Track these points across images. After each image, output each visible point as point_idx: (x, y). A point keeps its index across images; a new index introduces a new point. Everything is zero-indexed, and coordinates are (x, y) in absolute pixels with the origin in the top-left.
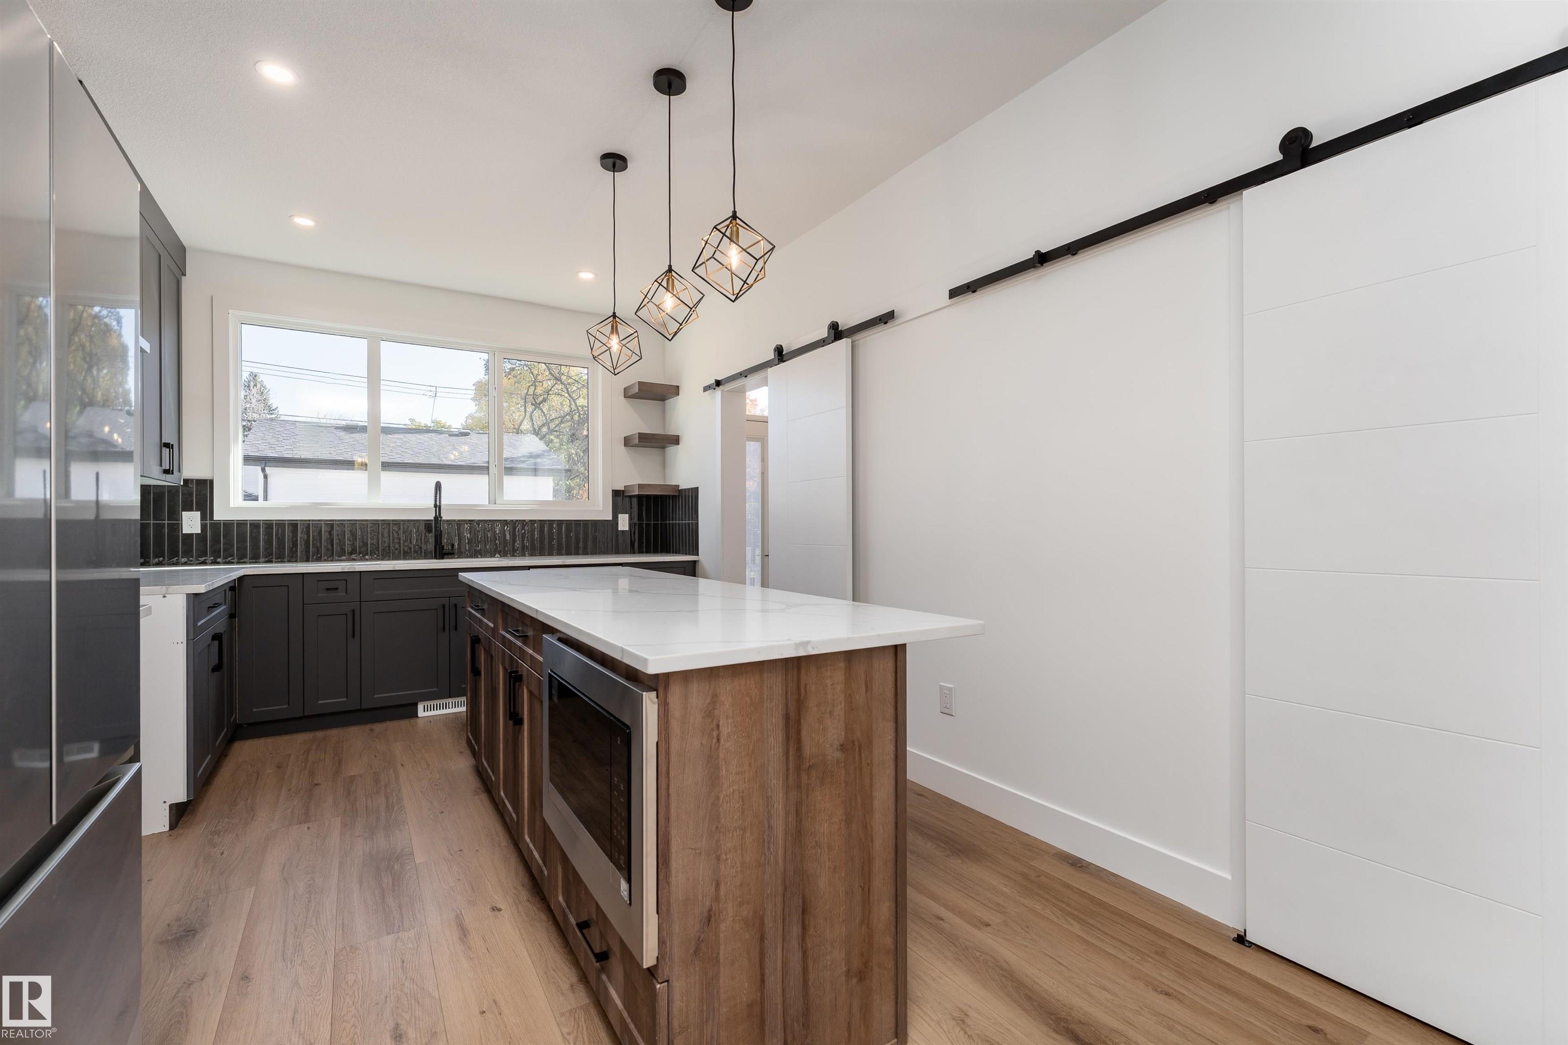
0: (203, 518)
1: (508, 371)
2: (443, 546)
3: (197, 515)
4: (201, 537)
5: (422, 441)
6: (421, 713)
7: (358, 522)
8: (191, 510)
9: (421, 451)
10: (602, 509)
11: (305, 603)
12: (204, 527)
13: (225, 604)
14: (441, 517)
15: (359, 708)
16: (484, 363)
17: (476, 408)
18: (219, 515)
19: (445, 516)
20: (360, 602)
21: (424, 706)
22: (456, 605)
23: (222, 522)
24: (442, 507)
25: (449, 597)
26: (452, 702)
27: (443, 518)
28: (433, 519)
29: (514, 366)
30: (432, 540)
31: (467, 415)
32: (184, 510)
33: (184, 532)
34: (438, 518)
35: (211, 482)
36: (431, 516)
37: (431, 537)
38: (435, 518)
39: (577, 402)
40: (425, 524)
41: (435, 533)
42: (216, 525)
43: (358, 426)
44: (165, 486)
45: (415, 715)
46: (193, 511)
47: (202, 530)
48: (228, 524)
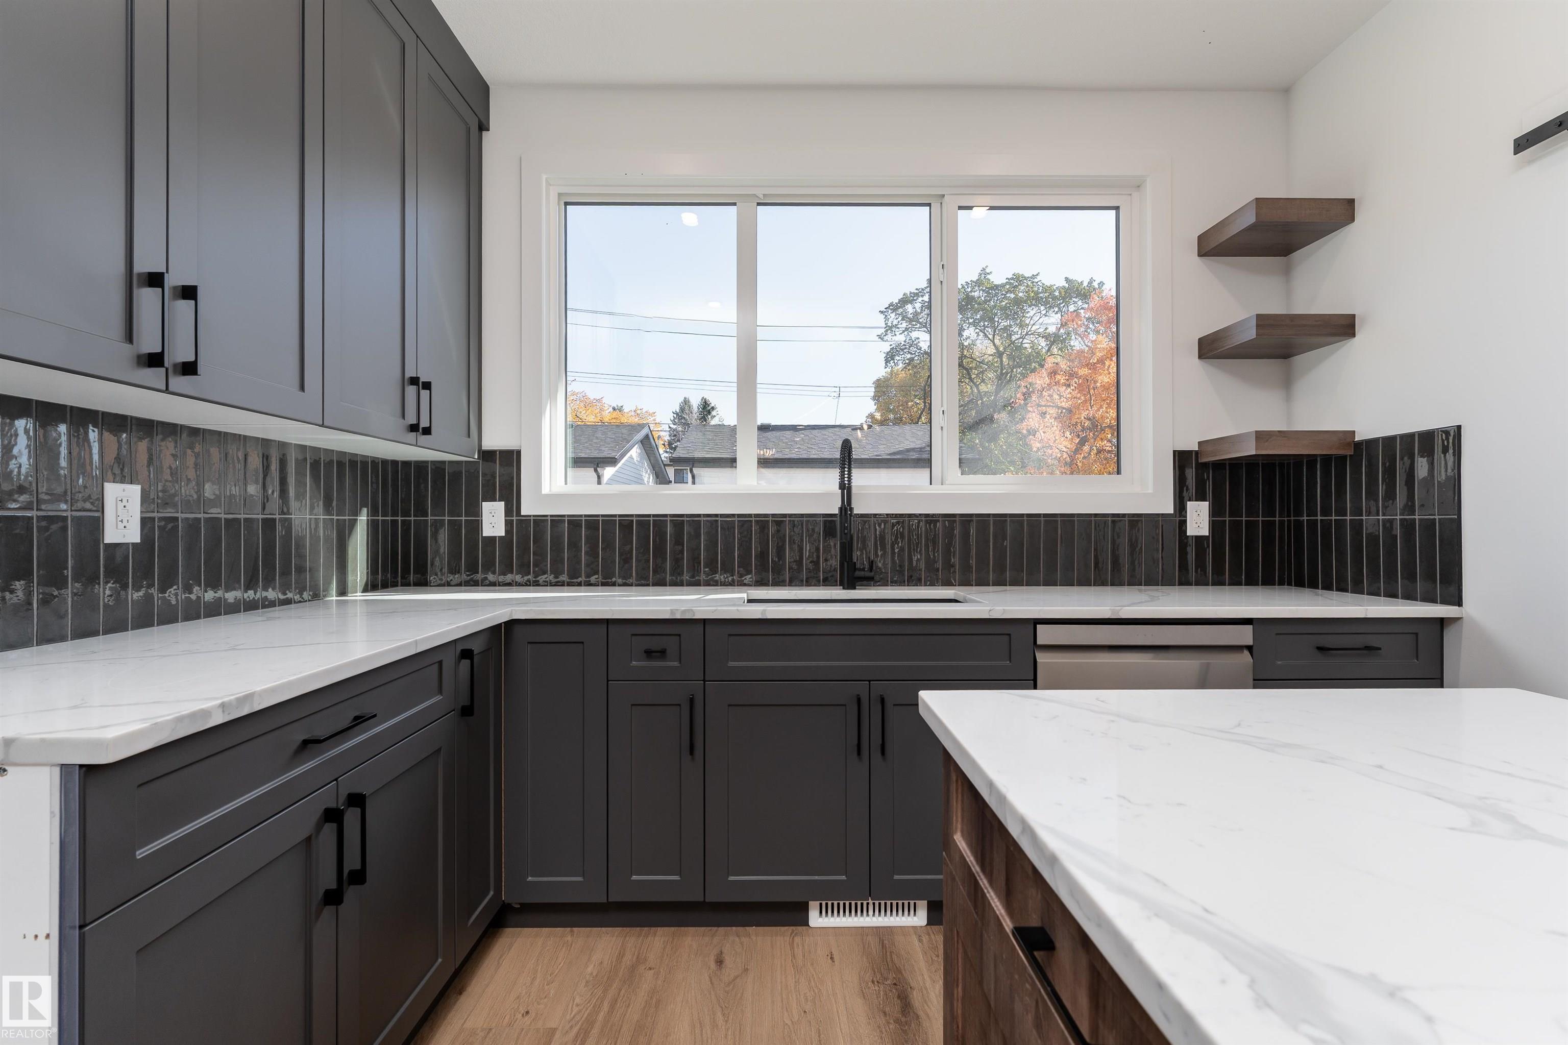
0: (508, 512)
1: (907, 361)
2: (855, 563)
3: (500, 506)
4: (506, 540)
5: (826, 437)
6: (816, 919)
7: (719, 519)
8: (493, 499)
9: (826, 446)
10: (1150, 491)
11: (609, 679)
12: (508, 524)
13: (440, 691)
14: (851, 509)
15: (702, 900)
16: (885, 355)
17: (876, 407)
18: (528, 508)
19: (859, 508)
20: (704, 681)
21: (821, 904)
22: (883, 701)
23: (532, 518)
24: (854, 491)
25: (869, 681)
26: (874, 904)
27: (855, 512)
28: (836, 511)
29: (913, 356)
30: (836, 551)
31: (867, 415)
32: (486, 499)
33: (484, 535)
34: (846, 507)
35: (519, 453)
36: (833, 508)
37: (835, 545)
38: (841, 509)
39: (980, 387)
40: (825, 522)
41: (841, 539)
42: (525, 522)
43: (770, 426)
44: (462, 462)
45: (805, 923)
46: (495, 500)
47: (506, 531)
48: (539, 521)
